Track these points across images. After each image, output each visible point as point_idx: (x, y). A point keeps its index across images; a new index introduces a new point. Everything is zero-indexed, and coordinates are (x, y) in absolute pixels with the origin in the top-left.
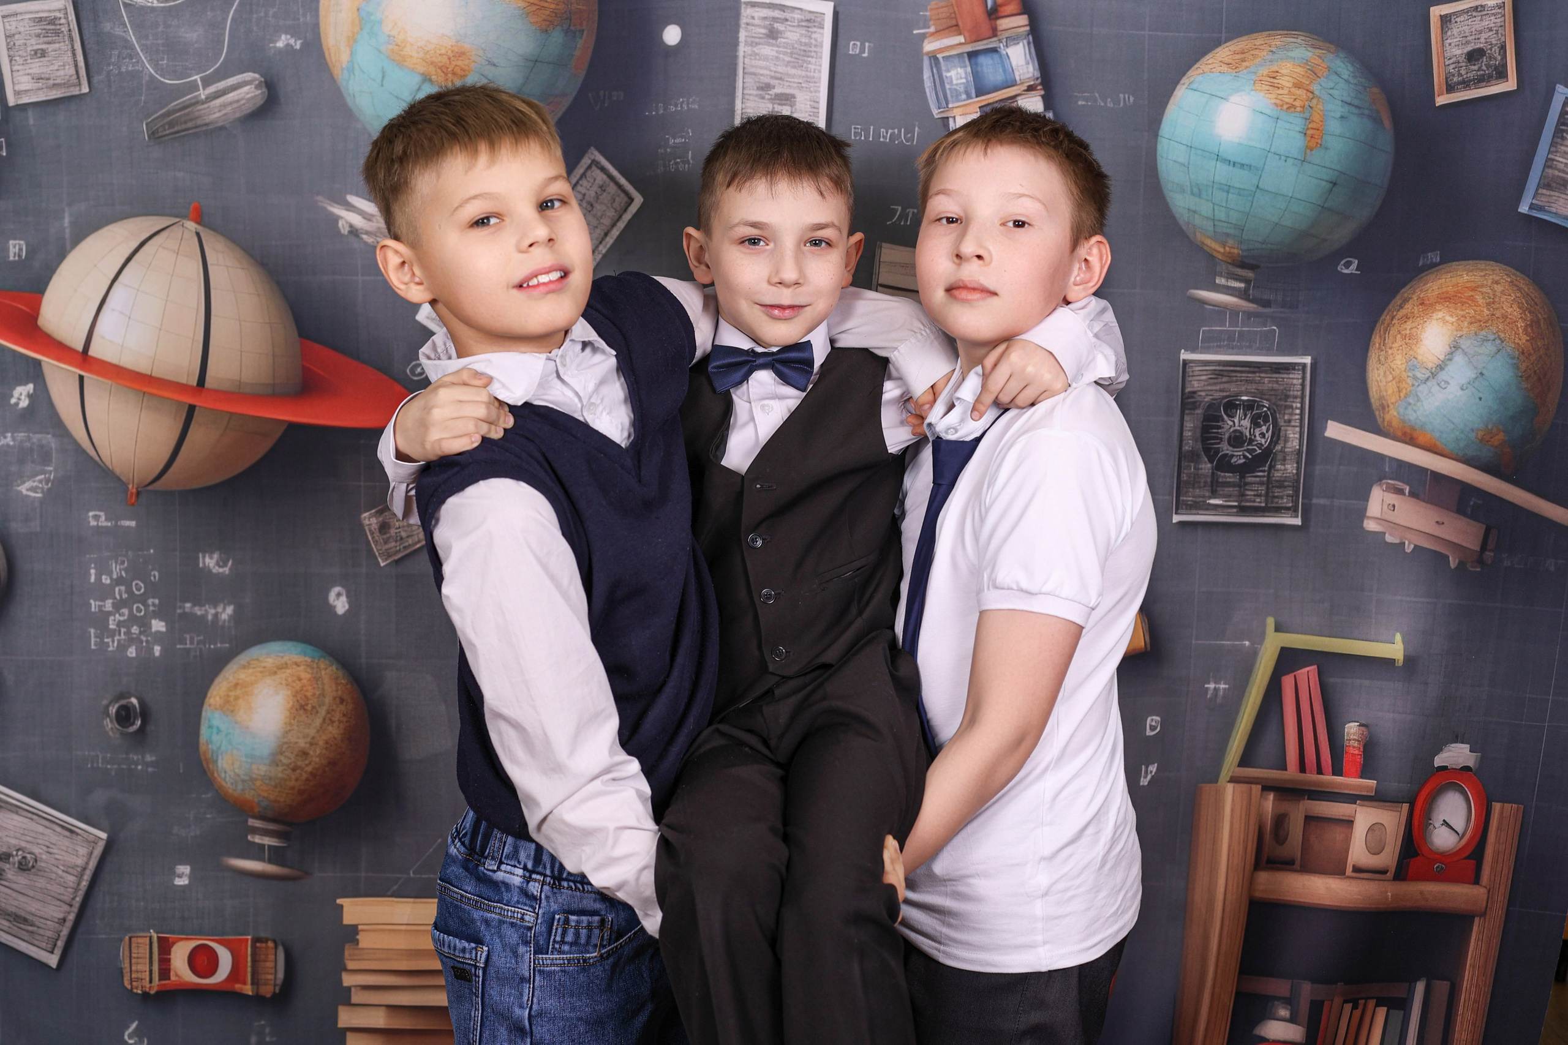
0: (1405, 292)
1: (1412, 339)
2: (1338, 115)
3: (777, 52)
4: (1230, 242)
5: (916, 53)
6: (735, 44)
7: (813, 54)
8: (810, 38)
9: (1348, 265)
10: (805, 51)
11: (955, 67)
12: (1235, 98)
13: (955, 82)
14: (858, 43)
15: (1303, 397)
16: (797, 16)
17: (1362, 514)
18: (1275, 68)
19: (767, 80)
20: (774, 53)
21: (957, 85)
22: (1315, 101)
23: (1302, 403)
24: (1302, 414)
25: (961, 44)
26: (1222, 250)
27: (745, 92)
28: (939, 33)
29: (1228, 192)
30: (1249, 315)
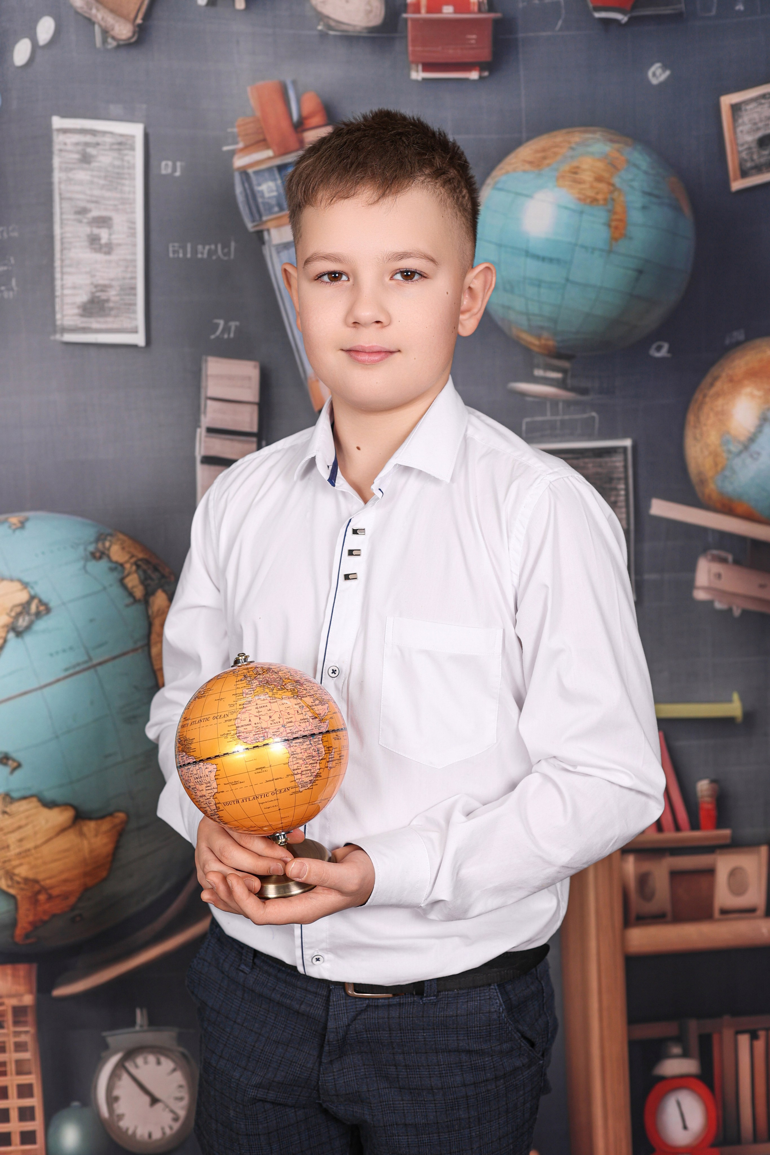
0: (714, 371)
1: (723, 416)
2: (639, 205)
3: (92, 176)
4: (545, 334)
5: (228, 170)
6: (49, 171)
7: (126, 176)
8: (122, 160)
9: (659, 348)
10: (118, 173)
11: (266, 180)
12: (540, 196)
13: (267, 195)
14: (170, 163)
15: (626, 478)
16: (108, 139)
17: (690, 585)
18: (575, 164)
19: (82, 204)
20: (88, 178)
21: (269, 198)
22: (616, 195)
23: (627, 484)
24: (627, 495)
25: (270, 158)
26: (537, 342)
27: (65, 217)
28: (248, 148)
29: (539, 286)
30: (568, 403)
